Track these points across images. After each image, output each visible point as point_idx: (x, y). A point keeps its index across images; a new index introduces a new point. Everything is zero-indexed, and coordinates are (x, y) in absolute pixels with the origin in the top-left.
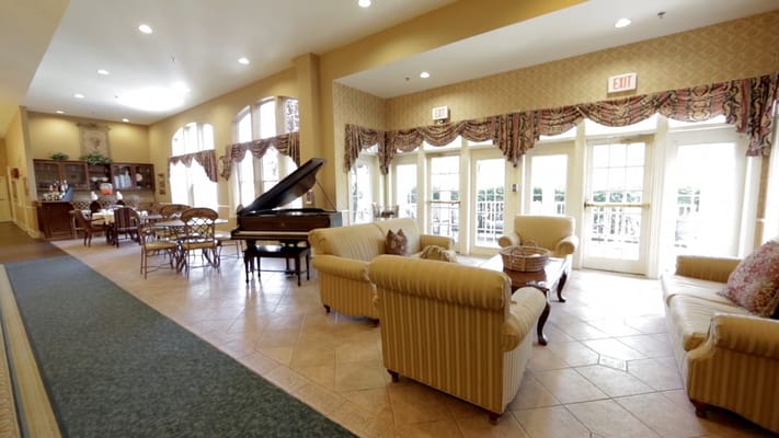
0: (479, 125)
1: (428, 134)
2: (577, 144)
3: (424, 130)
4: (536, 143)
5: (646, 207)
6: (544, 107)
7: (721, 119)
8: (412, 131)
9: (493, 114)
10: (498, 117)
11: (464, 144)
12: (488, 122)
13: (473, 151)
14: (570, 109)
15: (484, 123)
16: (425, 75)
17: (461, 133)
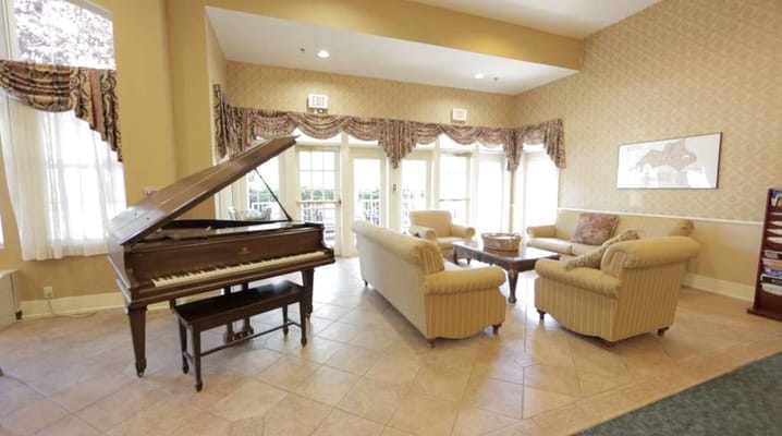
0: (364, 123)
1: (306, 123)
2: (435, 153)
3: (299, 117)
4: (414, 149)
5: (467, 200)
6: (417, 120)
7: (500, 148)
8: (279, 114)
9: (379, 116)
10: (382, 120)
11: (345, 140)
12: (373, 123)
13: (353, 149)
14: (433, 126)
15: (368, 123)
16: (324, 54)
17: (345, 128)
